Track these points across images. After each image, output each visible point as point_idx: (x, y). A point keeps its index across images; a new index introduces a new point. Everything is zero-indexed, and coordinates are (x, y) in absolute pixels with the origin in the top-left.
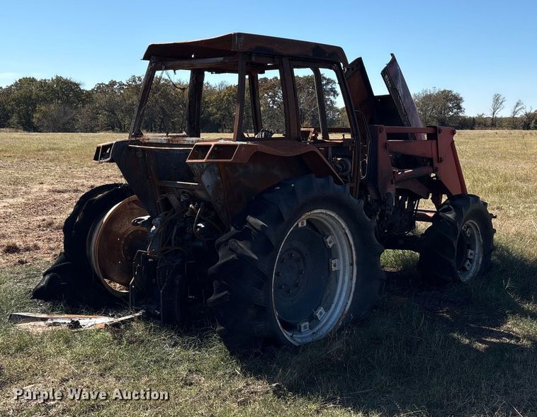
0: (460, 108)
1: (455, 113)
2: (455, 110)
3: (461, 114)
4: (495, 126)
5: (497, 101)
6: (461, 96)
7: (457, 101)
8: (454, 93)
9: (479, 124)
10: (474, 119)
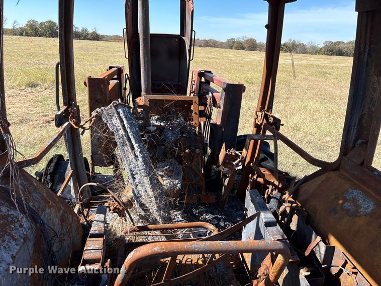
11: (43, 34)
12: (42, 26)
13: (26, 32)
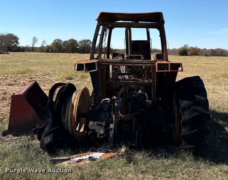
0: (17, 42)
1: (15, 45)
2: (15, 43)
3: (18, 45)
4: (34, 51)
5: (35, 40)
6: (18, 37)
7: (16, 39)
8: (15, 35)
9: (27, 50)
10: (24, 47)
11: (65, 50)
12: (65, 43)
13: (52, 50)
